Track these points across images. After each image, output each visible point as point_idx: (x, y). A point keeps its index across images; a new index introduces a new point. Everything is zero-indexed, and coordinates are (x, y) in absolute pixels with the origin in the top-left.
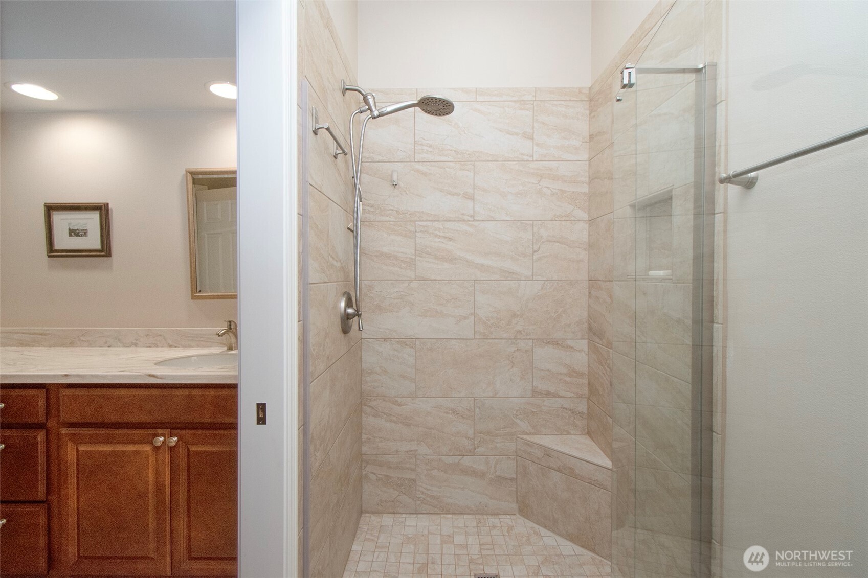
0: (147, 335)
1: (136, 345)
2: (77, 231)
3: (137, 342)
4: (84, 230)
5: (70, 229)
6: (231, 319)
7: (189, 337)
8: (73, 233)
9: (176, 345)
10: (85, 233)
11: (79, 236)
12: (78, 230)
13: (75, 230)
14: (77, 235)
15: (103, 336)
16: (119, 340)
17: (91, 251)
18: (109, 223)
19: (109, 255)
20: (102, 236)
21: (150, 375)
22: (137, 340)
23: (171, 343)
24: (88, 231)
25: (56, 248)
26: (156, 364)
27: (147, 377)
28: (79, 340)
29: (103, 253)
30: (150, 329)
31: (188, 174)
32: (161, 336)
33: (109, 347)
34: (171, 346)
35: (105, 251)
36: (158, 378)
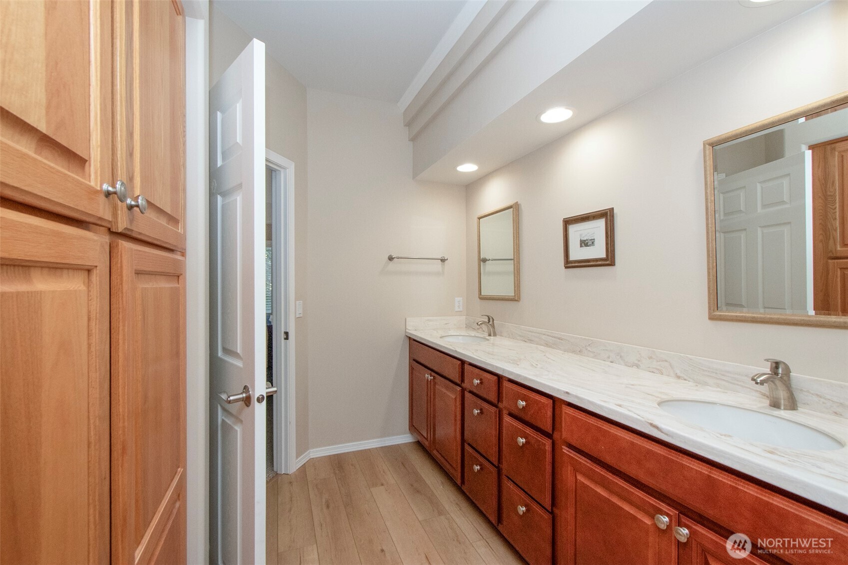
0: (650, 358)
1: (638, 366)
2: (587, 242)
3: (639, 363)
4: (592, 239)
5: (581, 241)
6: (778, 359)
7: (704, 370)
8: (584, 243)
9: (685, 377)
10: (593, 243)
11: (588, 246)
12: (587, 240)
13: (585, 241)
14: (587, 245)
15: (607, 350)
16: (621, 357)
17: (596, 260)
18: (614, 229)
19: (612, 264)
20: (607, 244)
21: (651, 424)
22: (639, 361)
23: (679, 374)
24: (596, 240)
25: (571, 259)
26: (660, 404)
27: (649, 426)
28: (587, 349)
29: (608, 262)
30: (654, 351)
31: (707, 146)
32: (666, 361)
33: (611, 362)
34: (679, 377)
35: (609, 260)
36: (662, 432)
